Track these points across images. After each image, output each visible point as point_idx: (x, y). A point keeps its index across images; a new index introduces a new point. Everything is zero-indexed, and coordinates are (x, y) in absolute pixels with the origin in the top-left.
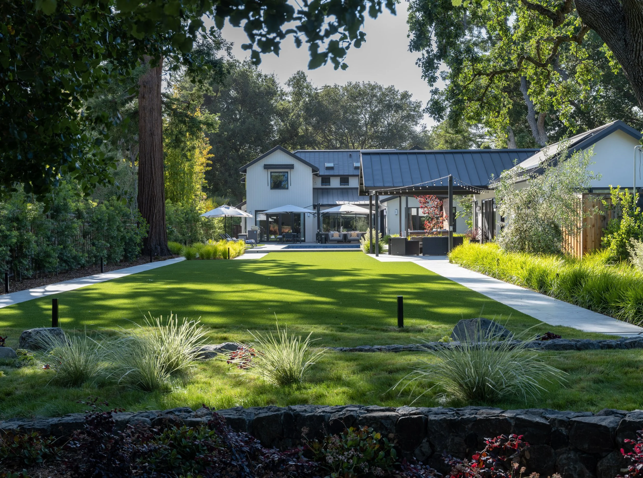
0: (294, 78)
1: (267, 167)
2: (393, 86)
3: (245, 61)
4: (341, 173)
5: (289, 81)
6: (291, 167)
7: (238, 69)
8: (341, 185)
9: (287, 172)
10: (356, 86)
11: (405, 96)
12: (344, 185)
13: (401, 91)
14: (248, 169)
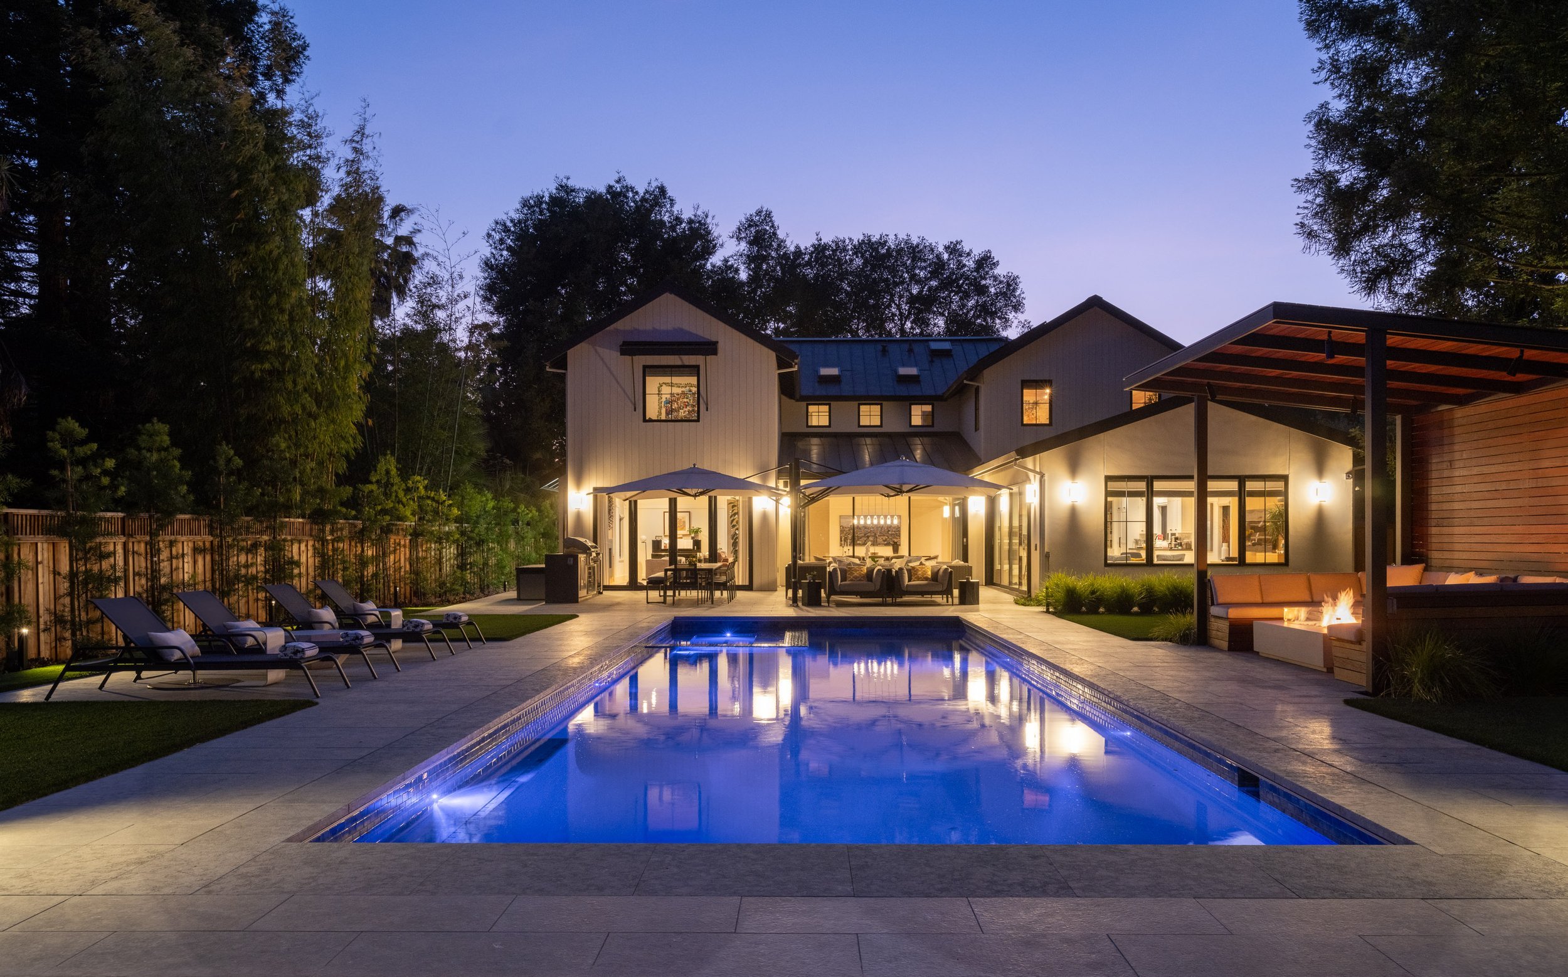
0: (751, 222)
2: (958, 244)
5: (740, 231)
6: (709, 349)
10: (883, 241)
11: (985, 262)
13: (978, 252)
14: (570, 356)
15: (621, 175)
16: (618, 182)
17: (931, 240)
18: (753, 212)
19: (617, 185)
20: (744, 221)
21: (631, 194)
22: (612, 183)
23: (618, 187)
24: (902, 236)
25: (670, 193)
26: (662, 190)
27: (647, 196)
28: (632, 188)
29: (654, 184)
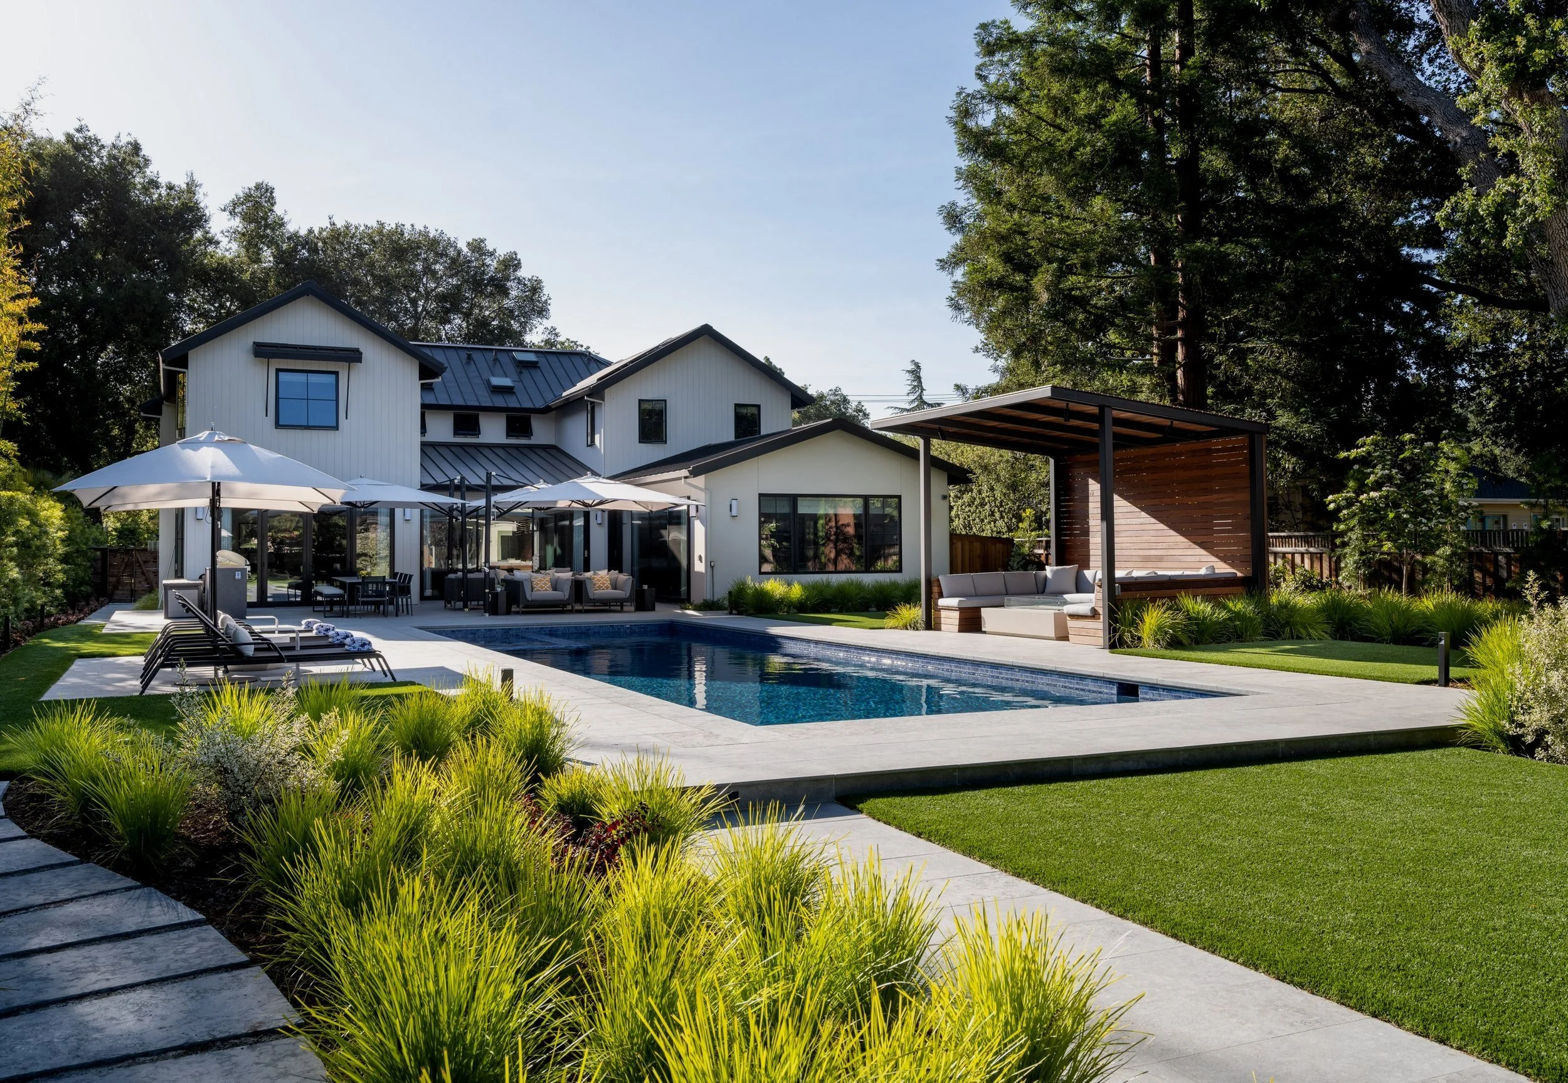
0: (248, 197)
1: (263, 351)
2: (482, 241)
3: (114, 146)
4: (458, 401)
5: (235, 205)
6: (353, 356)
7: (97, 160)
8: (456, 434)
9: (336, 373)
10: (399, 231)
11: (511, 263)
12: (465, 435)
13: (502, 252)
14: (192, 355)
15: (83, 123)
16: (79, 130)
17: (451, 234)
18: (252, 185)
19: (77, 135)
20: (241, 195)
21: (95, 149)
22: (72, 132)
23: (79, 138)
24: (419, 227)
25: (145, 151)
26: (136, 148)
27: (115, 152)
28: (97, 141)
29: (124, 140)
